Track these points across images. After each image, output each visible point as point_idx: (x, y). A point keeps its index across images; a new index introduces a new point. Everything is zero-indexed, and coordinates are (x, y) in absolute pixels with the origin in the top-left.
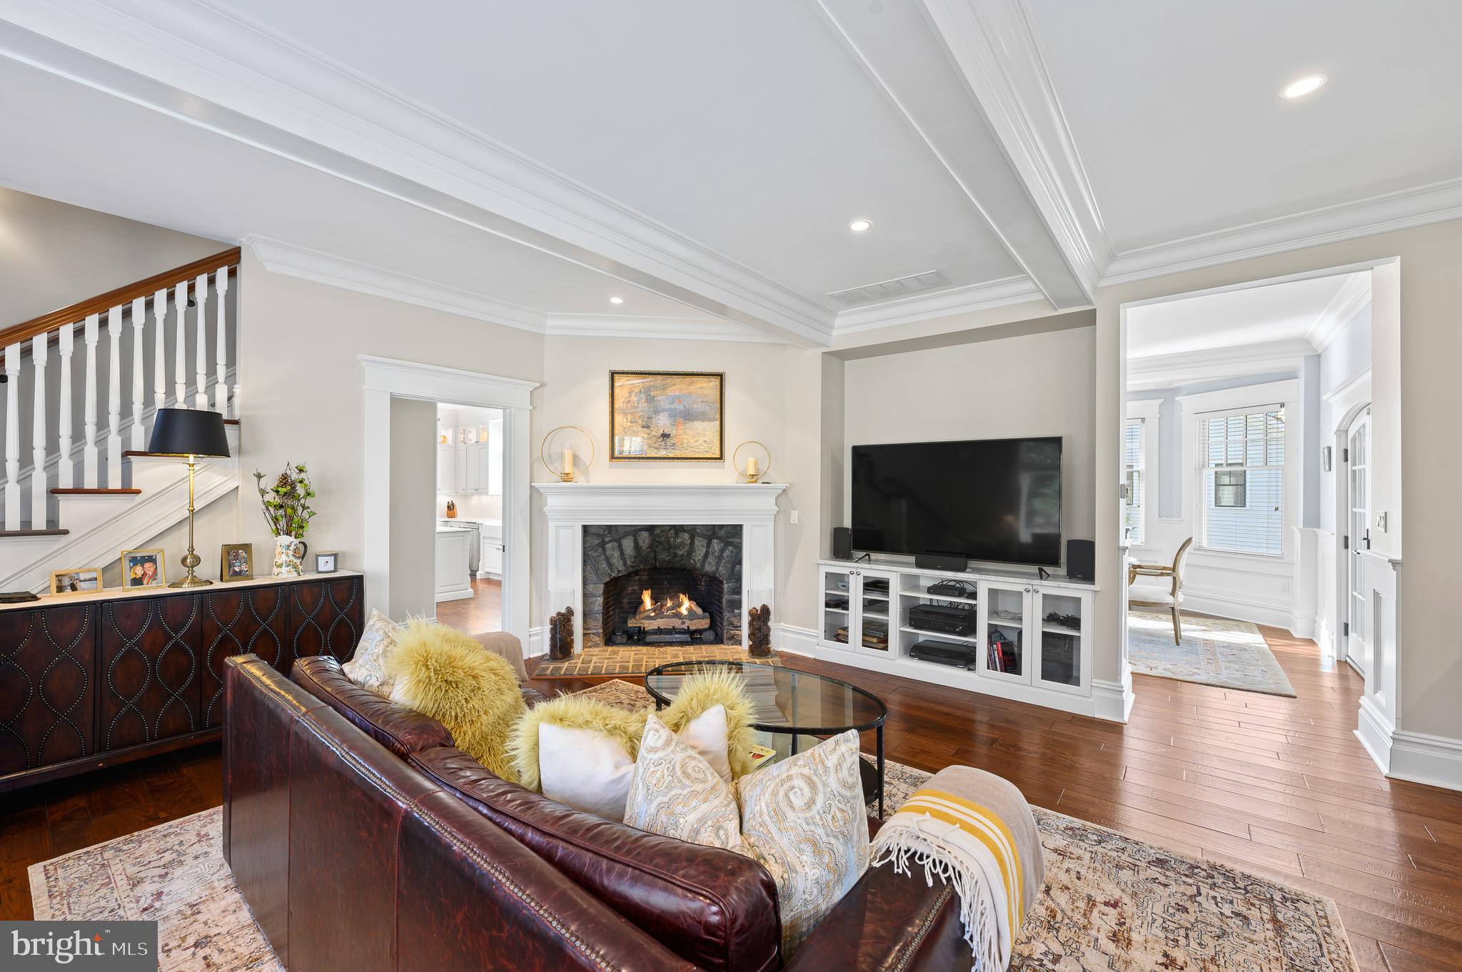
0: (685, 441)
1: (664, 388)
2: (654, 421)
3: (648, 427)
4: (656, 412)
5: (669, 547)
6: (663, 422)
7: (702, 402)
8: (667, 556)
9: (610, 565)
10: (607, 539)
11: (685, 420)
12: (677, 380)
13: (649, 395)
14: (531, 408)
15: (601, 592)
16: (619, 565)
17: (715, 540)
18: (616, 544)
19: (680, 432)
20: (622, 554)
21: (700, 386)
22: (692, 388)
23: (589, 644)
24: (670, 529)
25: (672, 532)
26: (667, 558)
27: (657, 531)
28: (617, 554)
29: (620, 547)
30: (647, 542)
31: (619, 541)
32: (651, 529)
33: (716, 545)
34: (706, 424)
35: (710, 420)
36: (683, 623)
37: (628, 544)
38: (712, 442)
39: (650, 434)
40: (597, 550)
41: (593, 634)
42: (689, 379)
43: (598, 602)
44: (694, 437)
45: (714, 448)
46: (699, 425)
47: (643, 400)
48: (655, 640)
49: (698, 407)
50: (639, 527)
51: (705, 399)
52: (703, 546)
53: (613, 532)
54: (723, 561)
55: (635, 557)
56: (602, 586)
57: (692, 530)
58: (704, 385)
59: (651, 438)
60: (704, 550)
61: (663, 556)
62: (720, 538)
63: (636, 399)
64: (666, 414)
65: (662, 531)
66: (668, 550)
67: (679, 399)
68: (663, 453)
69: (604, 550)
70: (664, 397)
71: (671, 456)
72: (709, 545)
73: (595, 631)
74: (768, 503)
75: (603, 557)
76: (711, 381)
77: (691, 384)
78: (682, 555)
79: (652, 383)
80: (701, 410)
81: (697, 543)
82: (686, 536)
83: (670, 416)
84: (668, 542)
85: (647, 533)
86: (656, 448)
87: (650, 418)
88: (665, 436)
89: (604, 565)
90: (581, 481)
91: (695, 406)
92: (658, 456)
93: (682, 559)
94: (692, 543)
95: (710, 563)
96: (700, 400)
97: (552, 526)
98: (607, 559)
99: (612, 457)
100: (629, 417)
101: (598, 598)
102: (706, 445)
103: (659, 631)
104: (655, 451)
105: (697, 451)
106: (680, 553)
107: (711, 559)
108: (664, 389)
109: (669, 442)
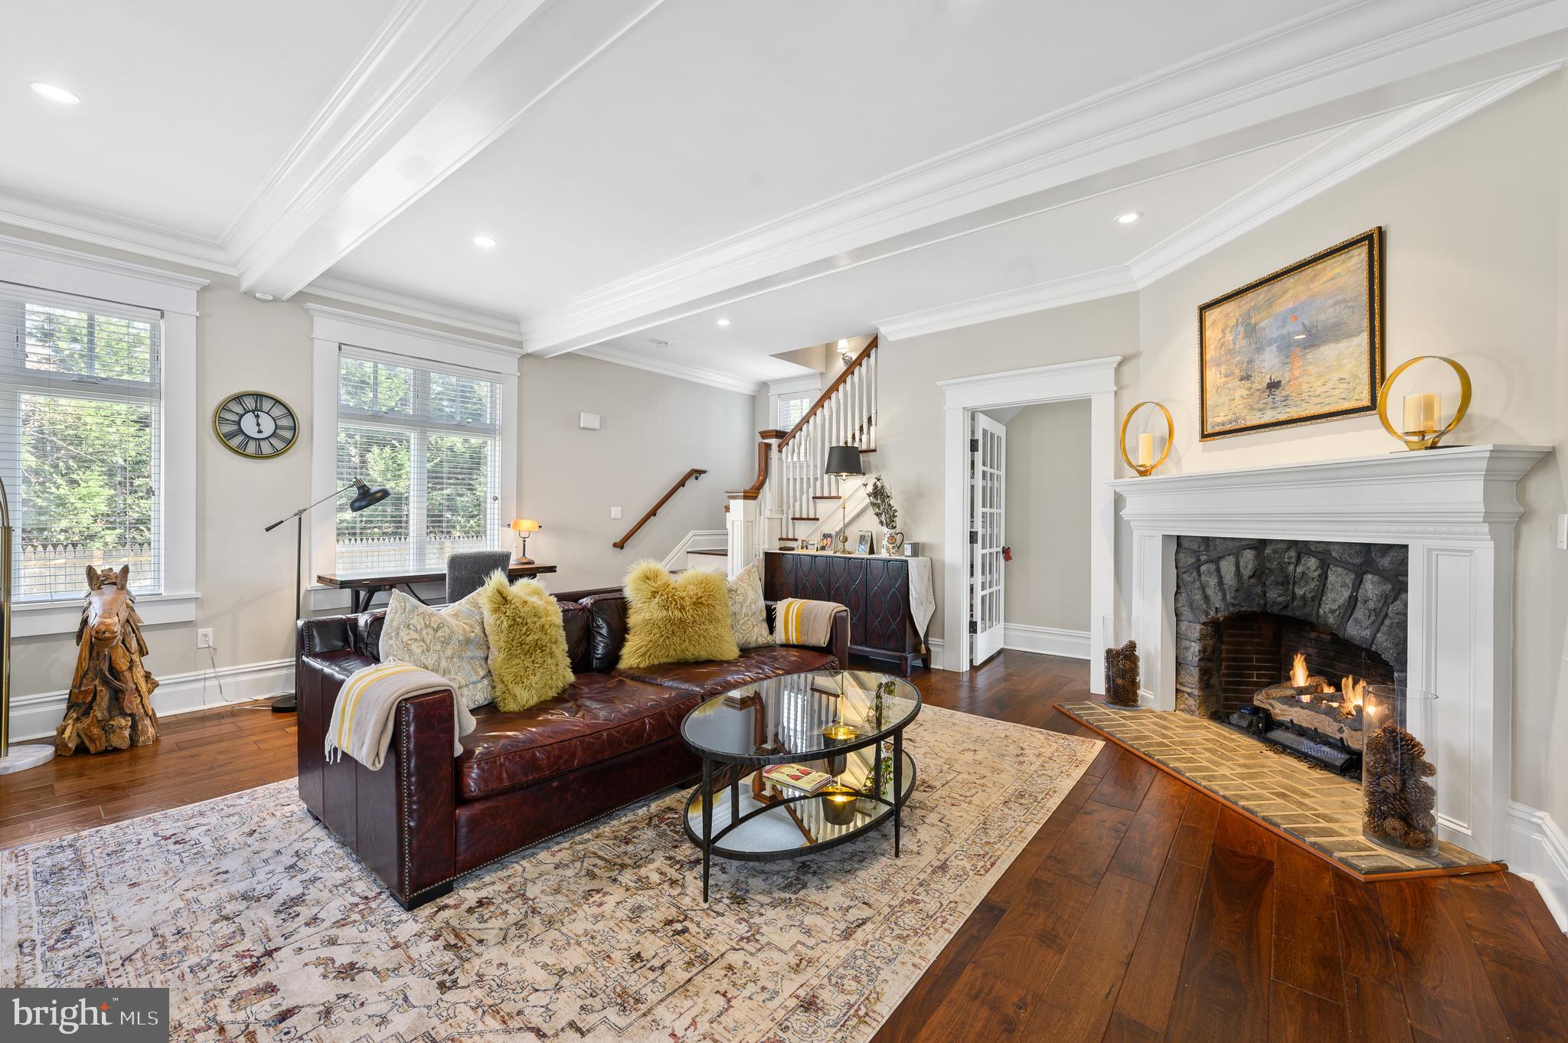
0: (1305, 387)
1: (1270, 303)
2: (1256, 364)
3: (1246, 377)
4: (1259, 350)
5: (1287, 582)
6: (1269, 364)
7: (1335, 304)
8: (1280, 596)
9: (1206, 598)
10: (1203, 558)
11: (1305, 348)
12: (1289, 281)
13: (1249, 324)
14: (1115, 388)
15: (1197, 635)
16: (1217, 601)
17: (1370, 576)
18: (1212, 567)
19: (1297, 373)
20: (1221, 583)
21: (1330, 275)
22: (1317, 286)
23: (1182, 706)
24: (1288, 549)
25: (1293, 553)
26: (1280, 599)
27: (1268, 551)
28: (1213, 581)
29: (1218, 570)
30: (1250, 567)
31: (1216, 561)
32: (1260, 545)
33: (1371, 587)
34: (1343, 345)
35: (1349, 335)
36: (1341, 730)
37: (1227, 566)
38: (1356, 376)
39: (1250, 389)
40: (1191, 573)
41: (1188, 694)
42: (1309, 272)
43: (1192, 649)
44: (1320, 376)
45: (1359, 388)
46: (1329, 351)
47: (1241, 337)
48: (1282, 740)
49: (1327, 315)
50: (1243, 543)
51: (1339, 297)
52: (1344, 585)
53: (1212, 548)
54: (1387, 622)
55: (1237, 591)
56: (1198, 627)
57: (1323, 553)
58: (1338, 270)
59: (1251, 394)
60: (1346, 594)
61: (1273, 594)
62: (1377, 572)
63: (1231, 338)
64: (1274, 347)
65: (1274, 551)
66: (1283, 584)
67: (1293, 314)
68: (1269, 417)
69: (1199, 575)
70: (1271, 320)
71: (1282, 417)
72: (1358, 583)
73: (1189, 690)
74: (1470, 493)
75: (1198, 584)
76: (1352, 257)
77: (1312, 280)
78: (1303, 597)
79: (1252, 303)
80: (1333, 320)
81: (1331, 578)
82: (1313, 562)
83: (1279, 349)
84: (1282, 569)
85: (1253, 552)
86: (1260, 410)
87: (1250, 362)
88: (1274, 386)
89: (1198, 597)
90: (1170, 471)
91: (1323, 317)
92: (1262, 421)
93: (1305, 605)
94: (1324, 577)
95: (1357, 621)
96: (1330, 302)
97: (1136, 534)
98: (1203, 588)
99: (1204, 436)
100: (1223, 369)
101: (1193, 644)
102: (1344, 386)
103: (1302, 732)
104: (1259, 414)
105: (1327, 401)
106: (1299, 592)
107: (1360, 613)
108: (1270, 305)
109: (1280, 394)
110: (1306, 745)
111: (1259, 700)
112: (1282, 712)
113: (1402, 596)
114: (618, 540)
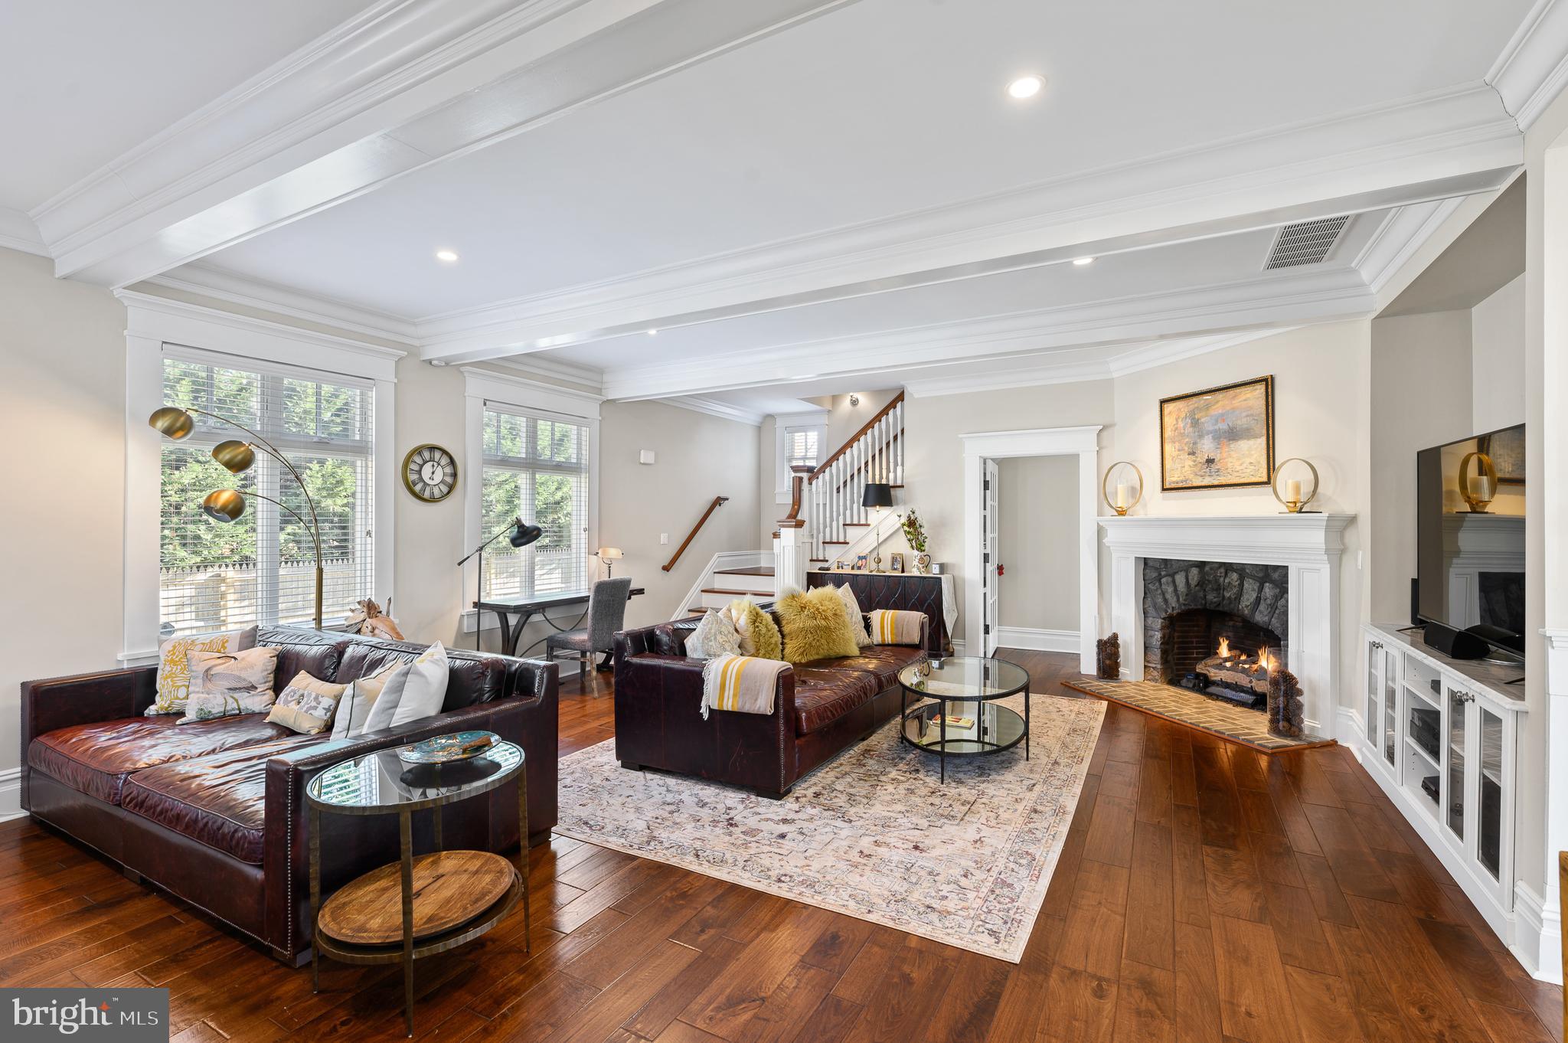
0: (1229, 465)
1: (1208, 407)
2: (1199, 446)
3: (1193, 453)
4: (1201, 437)
5: (1219, 588)
6: (1207, 447)
7: (1247, 416)
8: (1215, 598)
9: (1166, 601)
10: (1163, 573)
11: (1230, 440)
12: (1220, 396)
13: (1194, 419)
14: (1097, 449)
15: (1159, 626)
16: (1173, 602)
17: (1268, 584)
18: (1170, 579)
19: (1225, 455)
20: (1176, 590)
21: (1244, 398)
22: (1236, 403)
23: (1149, 677)
24: (1220, 567)
25: (1222, 570)
26: (1215, 600)
27: (1207, 568)
28: (1170, 589)
29: (1174, 582)
30: (1196, 579)
31: (1172, 575)
32: (1201, 565)
33: (1268, 590)
34: (1251, 442)
35: (1255, 437)
36: (1251, 682)
37: (1180, 579)
38: (1259, 462)
39: (1195, 461)
40: (1155, 584)
41: (1153, 668)
42: (1231, 392)
43: (1156, 637)
44: (1238, 459)
45: (1261, 470)
46: (1244, 445)
47: (1189, 426)
48: (1214, 692)
49: (1242, 422)
50: (1191, 563)
51: (1249, 412)
52: (1253, 590)
53: (1169, 566)
54: (1277, 612)
55: (1187, 595)
56: (1160, 621)
57: (1241, 570)
58: (1248, 395)
59: (1196, 465)
60: (1255, 596)
61: (1211, 597)
62: (1272, 582)
63: (1182, 426)
64: (1210, 436)
65: (1211, 569)
66: (1217, 590)
67: (1222, 417)
68: (1207, 481)
69: (1161, 585)
70: (1208, 418)
71: (1216, 483)
72: (1261, 589)
73: (1154, 666)
74: (1316, 537)
75: (1160, 591)
76: (1256, 389)
77: (1234, 398)
78: (1229, 598)
79: (1196, 405)
80: (1246, 426)
81: (1246, 585)
82: (1235, 576)
83: (1214, 438)
84: (1217, 581)
85: (1197, 569)
86: (1202, 476)
87: (1195, 443)
88: (1210, 461)
89: (1160, 600)
90: (1139, 513)
91: (1239, 422)
92: (1203, 484)
93: (1230, 603)
94: (1241, 585)
95: (1261, 612)
96: (1244, 414)
97: (1114, 556)
98: (1163, 594)
99: (1164, 489)
100: (1177, 445)
101: (1157, 633)
102: (1253, 467)
103: (1227, 685)
104: (1201, 479)
105: (1243, 475)
106: (1227, 595)
107: (1262, 607)
108: (1207, 409)
109: (1214, 467)
110: (1229, 693)
111: (1200, 668)
112: (1215, 674)
113: (1285, 596)
114: (666, 563)
